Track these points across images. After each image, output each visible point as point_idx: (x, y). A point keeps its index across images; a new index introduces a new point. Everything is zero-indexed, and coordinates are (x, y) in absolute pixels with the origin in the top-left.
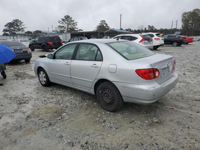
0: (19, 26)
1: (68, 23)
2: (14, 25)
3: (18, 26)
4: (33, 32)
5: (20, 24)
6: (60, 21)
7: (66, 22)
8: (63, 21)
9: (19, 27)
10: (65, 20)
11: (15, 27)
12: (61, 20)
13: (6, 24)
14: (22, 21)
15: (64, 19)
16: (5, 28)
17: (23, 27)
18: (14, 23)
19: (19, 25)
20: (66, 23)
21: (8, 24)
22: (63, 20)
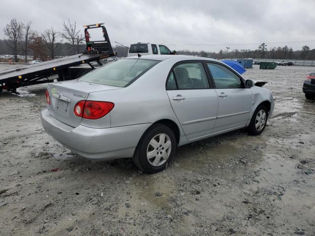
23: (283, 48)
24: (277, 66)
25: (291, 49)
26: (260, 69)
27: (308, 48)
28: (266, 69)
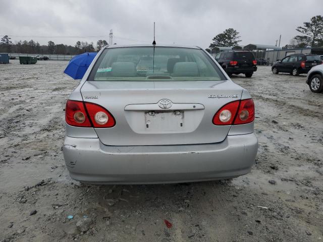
0: (232, 38)
1: (317, 29)
2: (226, 37)
3: (230, 38)
4: (243, 47)
5: (234, 36)
6: (300, 28)
7: (314, 28)
8: (306, 28)
9: (232, 40)
10: (312, 25)
11: (227, 40)
12: (303, 26)
13: (215, 37)
14: (237, 31)
15: (311, 22)
16: (212, 42)
17: (237, 40)
18: (226, 34)
19: (232, 36)
20: (312, 31)
21: (218, 36)
22: (307, 25)
23: (30, 42)
24: (38, 61)
25: (38, 44)
26: (21, 63)
27: (53, 43)
28: (27, 64)
